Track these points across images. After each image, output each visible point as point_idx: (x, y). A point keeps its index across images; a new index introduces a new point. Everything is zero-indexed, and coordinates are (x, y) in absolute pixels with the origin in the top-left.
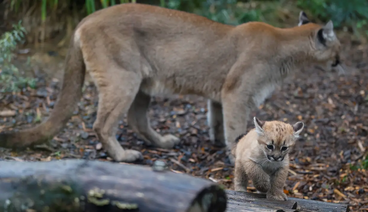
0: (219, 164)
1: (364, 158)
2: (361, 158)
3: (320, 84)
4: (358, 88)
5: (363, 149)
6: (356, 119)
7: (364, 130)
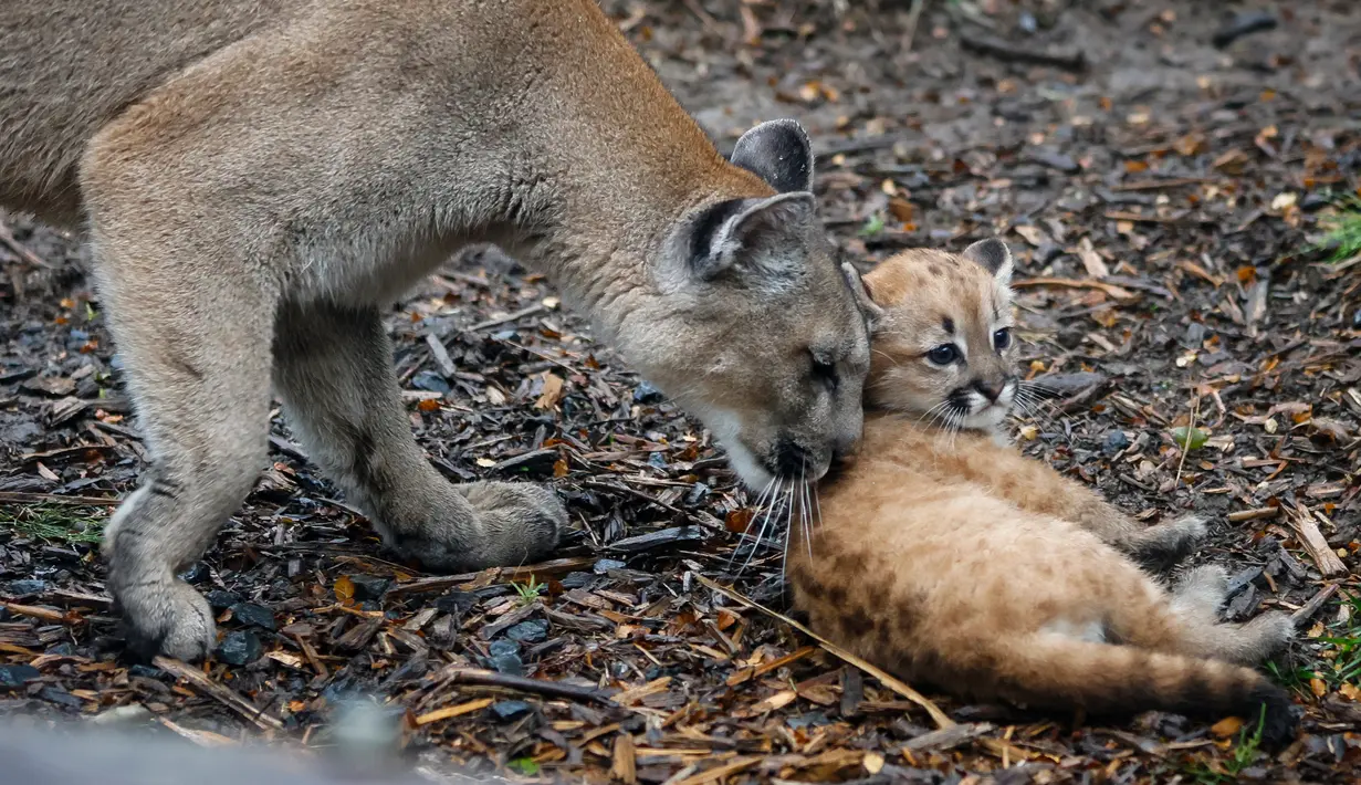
0: (460, 681)
1: (1345, 613)
2: (1327, 610)
3: (1008, 155)
4: (1250, 173)
5: (1331, 561)
6: (1267, 369)
7: (1323, 439)
